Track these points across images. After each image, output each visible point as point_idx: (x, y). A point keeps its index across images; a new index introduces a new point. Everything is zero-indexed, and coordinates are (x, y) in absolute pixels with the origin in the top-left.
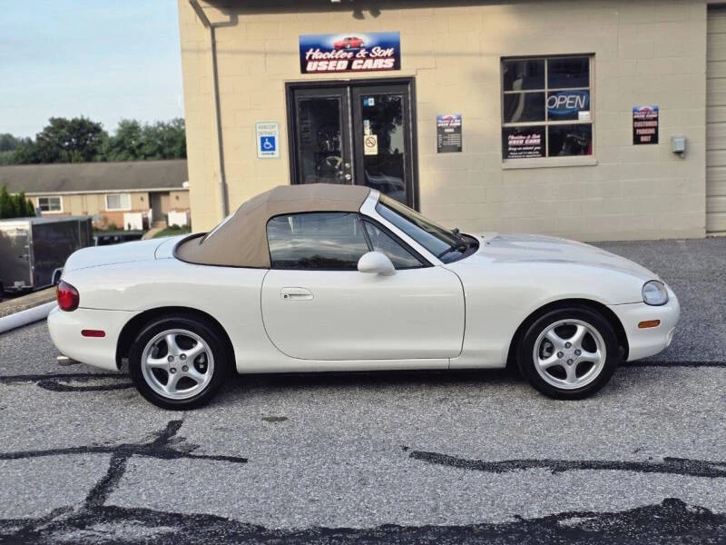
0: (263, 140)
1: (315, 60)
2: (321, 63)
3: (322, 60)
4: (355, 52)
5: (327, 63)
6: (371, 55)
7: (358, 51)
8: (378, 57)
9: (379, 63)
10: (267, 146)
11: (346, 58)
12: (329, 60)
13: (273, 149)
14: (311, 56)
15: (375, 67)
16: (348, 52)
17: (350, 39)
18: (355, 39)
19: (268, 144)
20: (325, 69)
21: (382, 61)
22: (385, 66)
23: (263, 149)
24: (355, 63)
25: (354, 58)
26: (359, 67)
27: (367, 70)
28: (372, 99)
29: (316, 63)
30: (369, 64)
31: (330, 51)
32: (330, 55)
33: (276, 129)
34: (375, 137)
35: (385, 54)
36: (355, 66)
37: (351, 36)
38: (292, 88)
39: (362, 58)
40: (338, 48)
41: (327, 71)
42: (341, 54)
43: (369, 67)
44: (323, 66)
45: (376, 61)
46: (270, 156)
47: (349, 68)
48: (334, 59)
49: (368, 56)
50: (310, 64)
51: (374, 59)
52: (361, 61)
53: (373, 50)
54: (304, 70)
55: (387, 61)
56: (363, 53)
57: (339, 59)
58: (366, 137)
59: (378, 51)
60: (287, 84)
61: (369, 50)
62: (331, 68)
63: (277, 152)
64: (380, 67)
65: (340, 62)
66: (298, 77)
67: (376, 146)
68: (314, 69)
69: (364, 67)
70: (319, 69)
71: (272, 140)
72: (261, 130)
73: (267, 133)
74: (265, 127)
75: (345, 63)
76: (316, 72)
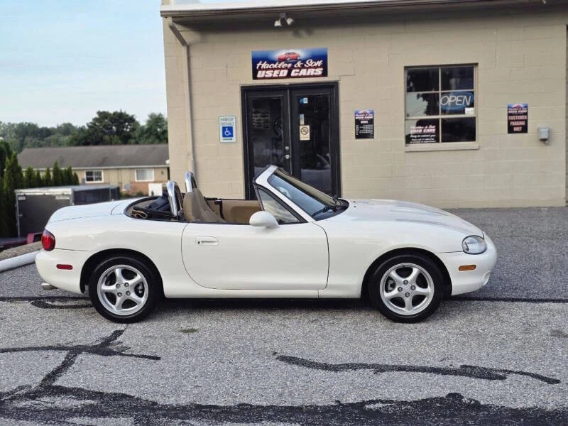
0: (224, 129)
1: (263, 69)
2: (268, 72)
3: (269, 69)
4: (293, 64)
5: (272, 71)
6: (305, 65)
7: (296, 63)
8: (310, 67)
9: (311, 72)
10: (227, 133)
11: (286, 68)
12: (274, 69)
13: (232, 136)
14: (260, 66)
15: (308, 74)
16: (288, 63)
17: (289, 54)
18: (294, 53)
19: (228, 132)
20: (271, 76)
21: (313, 70)
22: (316, 74)
23: (224, 136)
24: (293, 71)
25: (293, 68)
26: (296, 74)
27: (302, 77)
28: (306, 99)
29: (264, 72)
30: (303, 72)
31: (275, 62)
32: (275, 66)
33: (234, 120)
34: (308, 127)
35: (316, 64)
36: (293, 74)
37: (291, 51)
38: (246, 90)
39: (298, 68)
40: (280, 60)
41: (272, 78)
42: (283, 65)
43: (304, 74)
44: (269, 74)
45: (309, 70)
46: (229, 141)
47: (289, 76)
48: (278, 69)
49: (303, 67)
50: (260, 72)
51: (307, 68)
52: (298, 70)
53: (307, 62)
54: (255, 77)
55: (317, 70)
56: (299, 64)
57: (282, 69)
58: (301, 127)
59: (310, 63)
60: (242, 87)
61: (304, 61)
62: (275, 75)
63: (234, 139)
64: (312, 74)
65: (282, 71)
66: (250, 82)
67: (309, 134)
68: (262, 76)
69: (300, 74)
70: (266, 76)
71: (230, 129)
72: (222, 122)
73: (227, 124)
74: (226, 120)
75: (286, 71)
76: (264, 78)
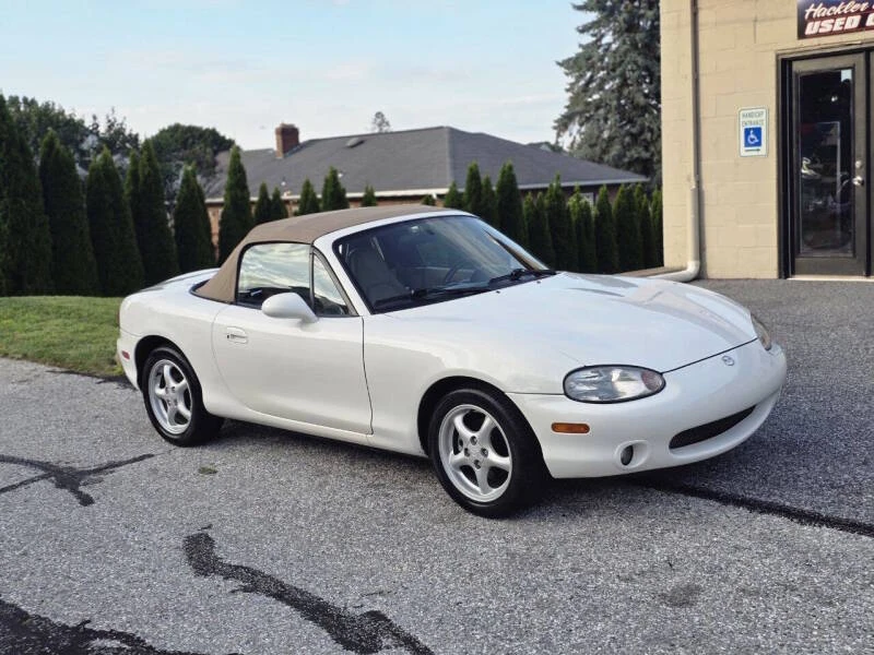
0: (747, 132)
1: (817, 19)
2: (824, 23)
3: (826, 17)
4: (871, 3)
5: (832, 21)
10: (752, 140)
11: (858, 12)
12: (834, 17)
13: (759, 144)
14: (812, 13)
16: (862, 3)
19: (753, 136)
20: (830, 30)
23: (747, 144)
24: (870, 17)
25: (870, 10)
29: (817, 23)
31: (837, 4)
32: (837, 10)
33: (764, 117)
36: (870, 22)
41: (831, 33)
42: (852, 6)
44: (827, 26)
46: (755, 153)
47: (862, 26)
48: (842, 15)
50: (810, 25)
54: (801, 35)
57: (850, 14)
60: (778, 56)
62: (837, 28)
63: (763, 148)
65: (850, 19)
66: (793, 44)
68: (814, 32)
70: (821, 31)
71: (758, 131)
72: (746, 119)
73: (752, 123)
74: (750, 115)
75: (857, 19)
76: (818, 35)
